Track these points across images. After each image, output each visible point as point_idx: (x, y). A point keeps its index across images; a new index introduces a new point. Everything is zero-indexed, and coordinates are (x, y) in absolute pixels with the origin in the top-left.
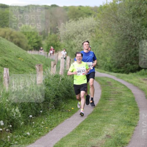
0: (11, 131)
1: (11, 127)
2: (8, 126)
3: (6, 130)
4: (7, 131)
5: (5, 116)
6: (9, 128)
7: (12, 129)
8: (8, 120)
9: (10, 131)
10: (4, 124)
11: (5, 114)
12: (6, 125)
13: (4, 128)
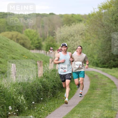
0: (18, 114)
1: (17, 111)
2: (16, 110)
3: (13, 113)
4: (14, 115)
5: (13, 102)
6: (16, 112)
7: (18, 113)
8: (15, 105)
9: (16, 114)
10: (12, 109)
11: (13, 100)
12: (14, 109)
13: (12, 112)
